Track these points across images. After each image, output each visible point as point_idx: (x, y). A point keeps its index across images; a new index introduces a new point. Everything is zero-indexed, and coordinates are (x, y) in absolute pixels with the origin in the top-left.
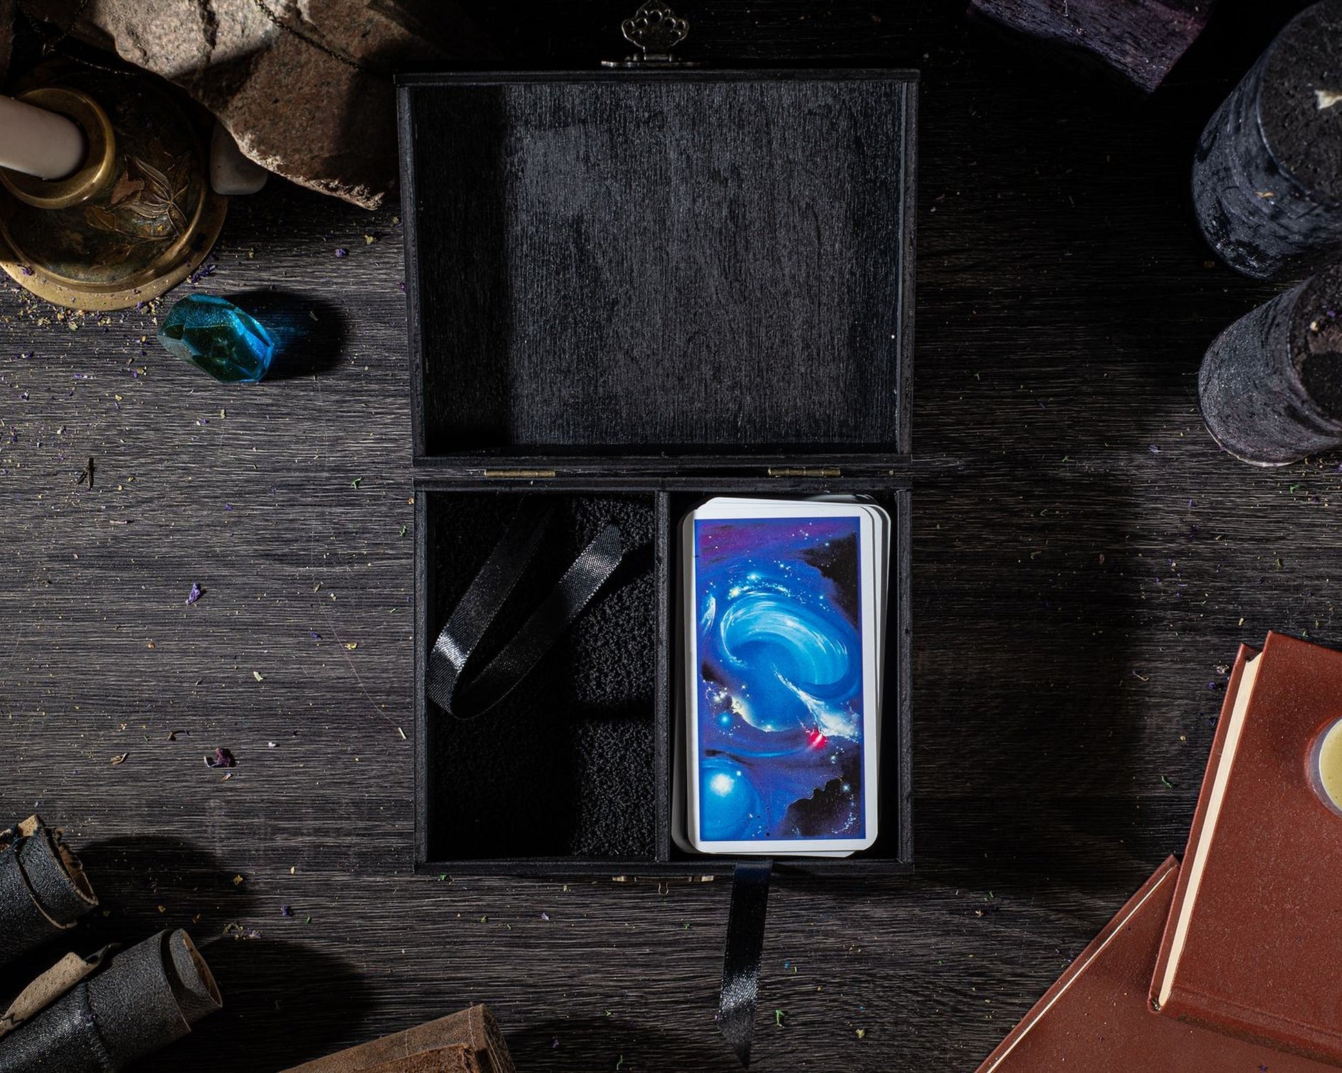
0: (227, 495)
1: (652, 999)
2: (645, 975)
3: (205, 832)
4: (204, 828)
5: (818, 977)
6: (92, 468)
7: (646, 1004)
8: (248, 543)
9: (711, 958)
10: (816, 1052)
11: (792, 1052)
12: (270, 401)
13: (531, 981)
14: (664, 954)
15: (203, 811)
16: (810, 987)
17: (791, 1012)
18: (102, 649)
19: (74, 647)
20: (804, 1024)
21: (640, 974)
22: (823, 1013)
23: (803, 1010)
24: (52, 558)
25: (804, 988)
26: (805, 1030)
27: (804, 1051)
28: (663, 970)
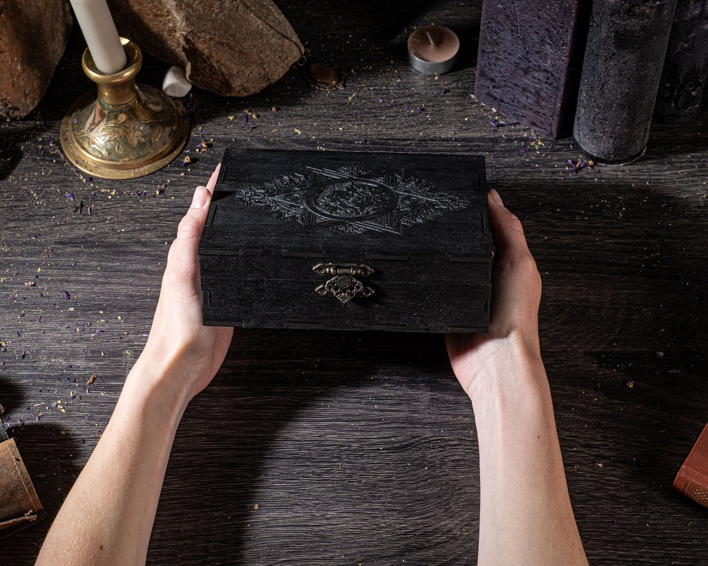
0: (150, 218)
1: (365, 448)
2: (363, 436)
3: (122, 365)
4: (121, 363)
5: (460, 437)
6: (82, 205)
7: (362, 450)
8: (159, 237)
9: (399, 427)
10: (460, 475)
11: (447, 475)
12: (176, 180)
13: (297, 438)
14: (373, 425)
15: (121, 355)
16: (456, 442)
17: (446, 455)
18: (78, 282)
19: (62, 281)
20: (453, 461)
21: (359, 435)
22: (464, 456)
23: (452, 454)
24: (56, 243)
25: (452, 443)
26: (453, 464)
27: (454, 475)
28: (372, 433)
